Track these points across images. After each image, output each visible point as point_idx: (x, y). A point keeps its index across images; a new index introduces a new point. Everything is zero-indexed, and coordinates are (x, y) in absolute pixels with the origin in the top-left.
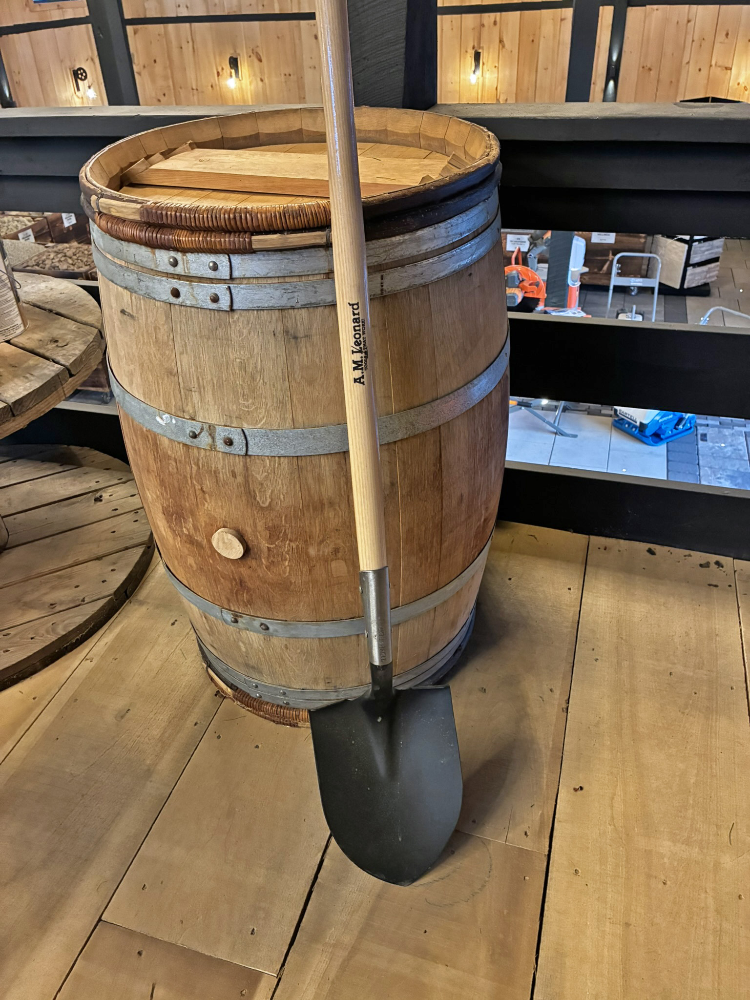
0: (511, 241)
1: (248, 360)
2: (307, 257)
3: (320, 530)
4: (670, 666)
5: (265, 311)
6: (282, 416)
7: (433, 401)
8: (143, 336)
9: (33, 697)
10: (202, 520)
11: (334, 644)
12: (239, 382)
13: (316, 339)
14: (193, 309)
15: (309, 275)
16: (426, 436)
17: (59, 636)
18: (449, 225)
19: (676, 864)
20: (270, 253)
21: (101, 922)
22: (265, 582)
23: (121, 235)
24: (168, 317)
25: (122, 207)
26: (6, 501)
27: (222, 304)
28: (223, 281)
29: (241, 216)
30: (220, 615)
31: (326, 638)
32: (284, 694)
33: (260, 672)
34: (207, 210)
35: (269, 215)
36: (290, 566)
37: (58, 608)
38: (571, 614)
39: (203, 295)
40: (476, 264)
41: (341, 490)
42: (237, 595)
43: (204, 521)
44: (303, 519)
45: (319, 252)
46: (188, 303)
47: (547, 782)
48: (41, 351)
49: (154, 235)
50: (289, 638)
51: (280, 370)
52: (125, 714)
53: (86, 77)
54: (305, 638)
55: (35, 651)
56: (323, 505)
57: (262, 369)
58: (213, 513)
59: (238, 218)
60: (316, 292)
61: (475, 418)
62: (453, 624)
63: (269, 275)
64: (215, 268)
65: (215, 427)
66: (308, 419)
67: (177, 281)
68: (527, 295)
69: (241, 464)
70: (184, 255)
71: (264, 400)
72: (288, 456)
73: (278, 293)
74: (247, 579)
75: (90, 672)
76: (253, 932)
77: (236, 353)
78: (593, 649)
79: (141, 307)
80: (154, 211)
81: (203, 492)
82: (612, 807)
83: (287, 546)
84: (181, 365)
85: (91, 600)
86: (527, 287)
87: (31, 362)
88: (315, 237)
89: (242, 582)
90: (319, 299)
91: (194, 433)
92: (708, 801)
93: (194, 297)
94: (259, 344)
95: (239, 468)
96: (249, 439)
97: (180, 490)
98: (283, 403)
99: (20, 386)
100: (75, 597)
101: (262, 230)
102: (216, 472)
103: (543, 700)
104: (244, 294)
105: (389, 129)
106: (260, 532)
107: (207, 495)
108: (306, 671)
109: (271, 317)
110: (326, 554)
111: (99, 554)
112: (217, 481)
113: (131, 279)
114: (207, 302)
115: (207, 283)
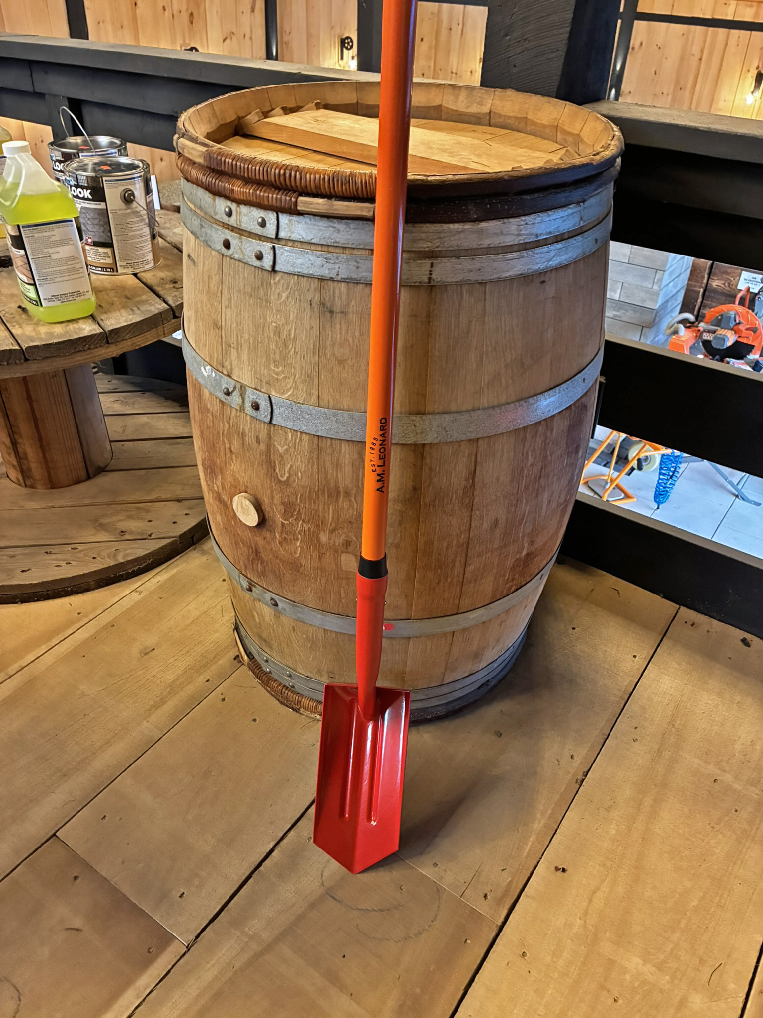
0: (745, 279)
1: (282, 326)
2: (354, 229)
3: (333, 518)
4: (718, 772)
5: (305, 279)
6: (309, 390)
7: (474, 410)
8: (199, 283)
9: (78, 612)
10: (229, 480)
11: (339, 639)
12: (272, 346)
13: (352, 317)
14: (240, 264)
15: (353, 248)
16: (460, 446)
17: (117, 563)
18: (522, 223)
19: (637, 984)
20: (317, 218)
21: (55, 837)
22: (277, 558)
23: (189, 178)
24: (221, 268)
25: (193, 148)
26: (121, 428)
27: (265, 264)
28: (270, 240)
29: (290, 174)
30: (237, 577)
31: (331, 631)
32: (290, 676)
33: (271, 648)
34: (261, 163)
35: (318, 176)
36: (302, 548)
37: (127, 537)
38: (626, 684)
39: (250, 250)
40: (554, 272)
41: (358, 482)
42: (252, 564)
43: (231, 482)
44: (317, 502)
45: (366, 225)
46: (236, 256)
47: (529, 850)
48: (158, 289)
49: (214, 181)
50: (296, 620)
51: (312, 342)
52: (149, 652)
53: (352, 47)
54: (312, 625)
55: (93, 570)
56: (338, 493)
57: (295, 338)
58: (237, 475)
59: (287, 175)
60: (357, 268)
61: (525, 440)
62: (477, 656)
63: (313, 241)
64: (263, 224)
65: (245, 388)
66: (334, 399)
67: (230, 232)
68: (740, 340)
69: (266, 432)
70: (238, 206)
71: (293, 371)
72: (309, 434)
73: (319, 261)
74: (261, 550)
75: (135, 603)
76: (181, 896)
77: (273, 316)
78: (636, 728)
79: (200, 255)
80: (215, 156)
81: (231, 451)
82: (590, 900)
83: (299, 526)
84: (225, 319)
85: (156, 537)
86: (742, 331)
87: (144, 297)
88: (361, 209)
89: (257, 552)
90: (360, 275)
91: (228, 390)
92: (703, 930)
93: (242, 251)
94: (295, 311)
95: (263, 435)
96: (274, 407)
97: (214, 446)
98: (311, 377)
99: (123, 317)
100: (145, 530)
101: (310, 192)
102: (243, 435)
103: (559, 764)
104: (287, 256)
105: (529, 117)
106: (276, 505)
107: (234, 456)
108: (311, 659)
109: (310, 287)
110: (337, 544)
111: (182, 496)
112: (243, 442)
113: (196, 222)
114: (252, 259)
115: (255, 239)
